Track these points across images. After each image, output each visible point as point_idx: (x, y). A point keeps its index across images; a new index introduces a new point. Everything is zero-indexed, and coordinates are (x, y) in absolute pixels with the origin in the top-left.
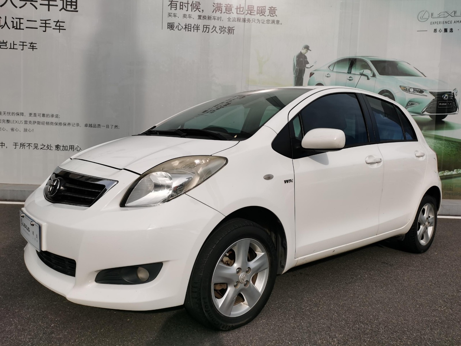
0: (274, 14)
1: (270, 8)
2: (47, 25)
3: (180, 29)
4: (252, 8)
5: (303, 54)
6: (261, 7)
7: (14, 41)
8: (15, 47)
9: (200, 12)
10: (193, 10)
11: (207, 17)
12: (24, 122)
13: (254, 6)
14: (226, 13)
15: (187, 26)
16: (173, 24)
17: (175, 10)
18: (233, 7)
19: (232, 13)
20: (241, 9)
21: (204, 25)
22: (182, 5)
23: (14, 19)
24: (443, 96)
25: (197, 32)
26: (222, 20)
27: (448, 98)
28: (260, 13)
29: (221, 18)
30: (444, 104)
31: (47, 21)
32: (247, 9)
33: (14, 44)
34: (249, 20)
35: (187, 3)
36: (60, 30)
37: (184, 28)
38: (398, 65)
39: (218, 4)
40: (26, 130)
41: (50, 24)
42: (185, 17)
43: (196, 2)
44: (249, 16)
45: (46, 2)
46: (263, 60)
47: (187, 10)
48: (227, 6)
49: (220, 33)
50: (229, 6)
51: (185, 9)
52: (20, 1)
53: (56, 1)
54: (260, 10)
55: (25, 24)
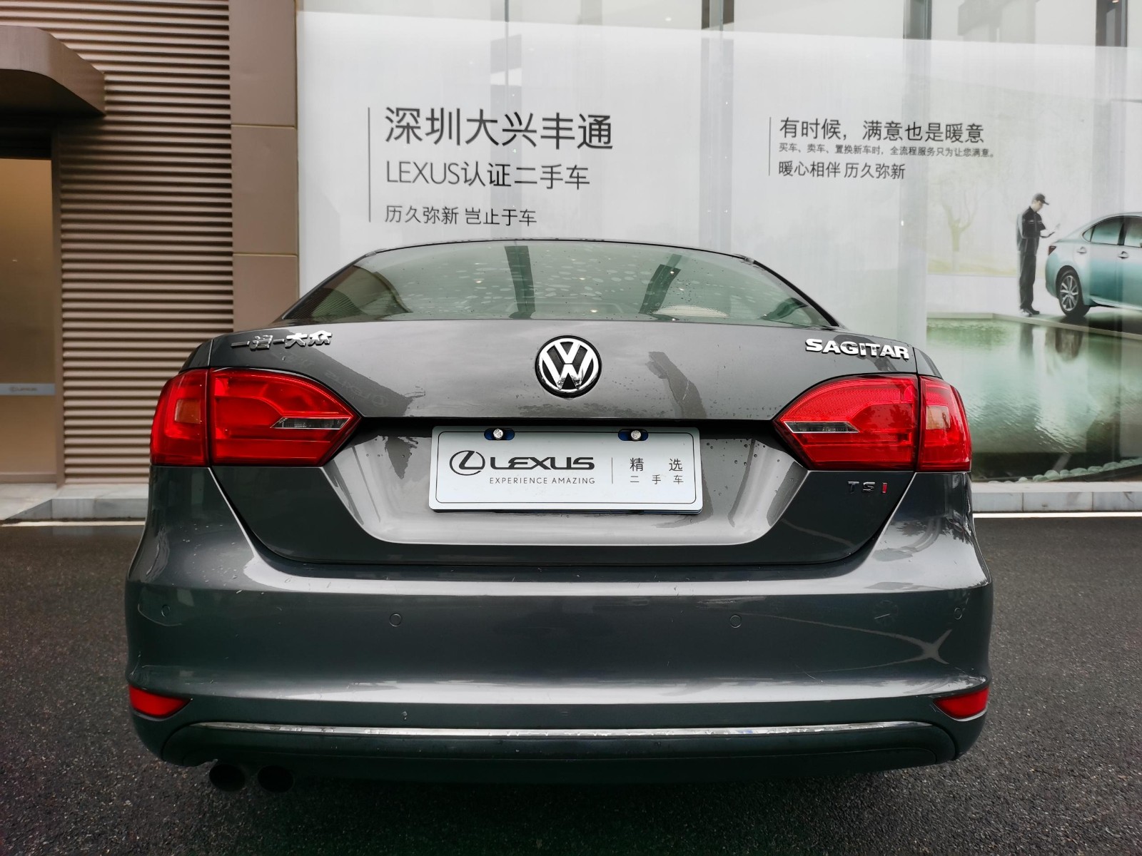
0: (977, 139)
1: (969, 128)
2: (555, 176)
3: (802, 172)
4: (937, 129)
5: (1035, 211)
6: (953, 125)
7: (492, 210)
8: (496, 219)
9: (839, 138)
10: (827, 137)
11: (853, 147)
13: (939, 124)
14: (888, 139)
15: (816, 167)
16: (790, 163)
17: (793, 137)
18: (901, 127)
19: (899, 140)
20: (917, 131)
21: (847, 164)
22: (807, 128)
23: (492, 166)
25: (835, 176)
26: (880, 153)
28: (952, 135)
29: (879, 148)
31: (555, 170)
32: (928, 130)
33: (494, 213)
34: (931, 150)
35: (815, 122)
36: (580, 185)
37: (810, 171)
39: (873, 123)
41: (560, 173)
42: (812, 150)
43: (831, 121)
44: (931, 143)
45: (553, 133)
46: (961, 225)
47: (815, 136)
48: (891, 126)
49: (878, 177)
50: (893, 125)
51: (811, 134)
52: (504, 130)
53: (570, 129)
54: (952, 131)
55: (514, 175)
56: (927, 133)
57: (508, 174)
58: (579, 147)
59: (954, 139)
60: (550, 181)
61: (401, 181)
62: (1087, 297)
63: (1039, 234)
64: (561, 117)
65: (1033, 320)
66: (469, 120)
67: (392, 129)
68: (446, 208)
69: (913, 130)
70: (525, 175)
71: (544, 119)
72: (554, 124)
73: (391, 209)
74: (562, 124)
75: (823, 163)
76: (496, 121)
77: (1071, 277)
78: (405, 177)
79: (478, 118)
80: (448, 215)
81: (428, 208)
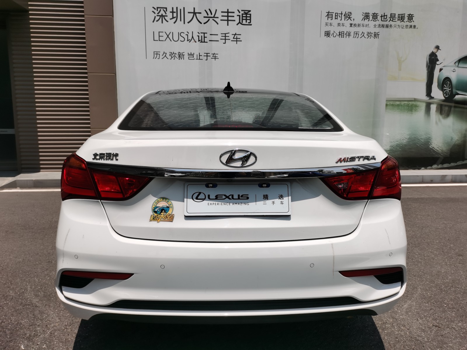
0: (411, 20)
1: (408, 16)
2: (227, 38)
3: (334, 36)
4: (394, 16)
5: (434, 53)
6: (401, 14)
7: (199, 53)
8: (201, 57)
9: (351, 20)
10: (346, 20)
11: (357, 24)
13: (395, 14)
14: (372, 21)
15: (341, 34)
16: (329, 32)
17: (331, 20)
18: (378, 15)
19: (377, 21)
20: (385, 17)
21: (354, 32)
22: (337, 16)
23: (199, 33)
25: (349, 37)
26: (369, 27)
28: (400, 19)
29: (368, 25)
31: (227, 35)
32: (390, 17)
33: (200, 55)
34: (391, 26)
35: (341, 13)
36: (237, 42)
37: (338, 35)
39: (366, 13)
41: (229, 37)
42: (339, 25)
43: (348, 12)
44: (391, 23)
45: (226, 18)
46: (402, 59)
47: (341, 19)
48: (374, 15)
49: (368, 38)
51: (339, 18)
52: (204, 17)
53: (233, 16)
54: (400, 17)
55: (209, 37)
56: (390, 18)
57: (206, 37)
58: (237, 25)
59: (401, 21)
60: (224, 40)
61: (159, 40)
62: (454, 91)
63: (436, 63)
64: (229, 11)
65: (432, 101)
66: (189, 13)
67: (155, 17)
68: (179, 53)
69: (384, 16)
70: (214, 38)
71: (222, 12)
72: (226, 14)
73: (155, 53)
74: (230, 14)
76: (200, 13)
77: (449, 82)
78: (161, 38)
79: (193, 11)
80: (180, 56)
81: (171, 53)
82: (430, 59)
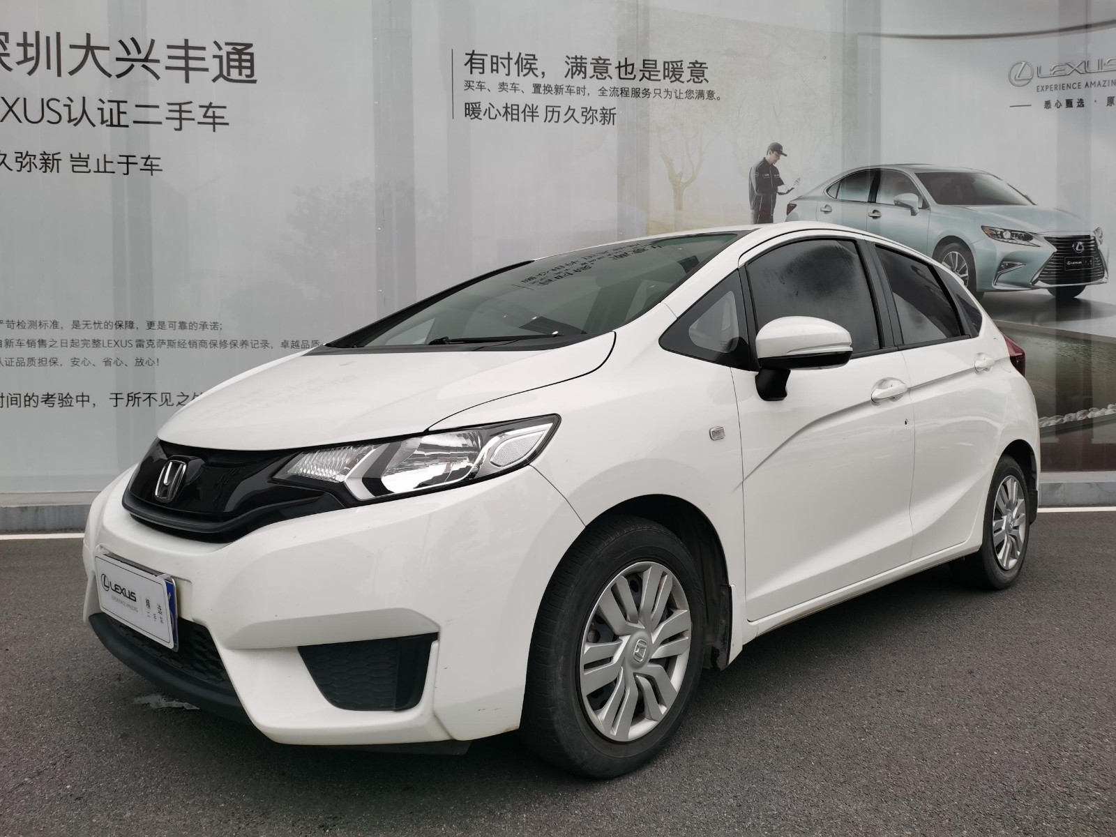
0: (701, 78)
1: (691, 65)
2: (184, 115)
3: (492, 116)
4: (654, 66)
5: (770, 163)
6: (672, 62)
8: (108, 165)
9: (537, 76)
10: (521, 74)
11: (553, 87)
12: (134, 344)
13: (656, 61)
14: (595, 77)
15: (509, 110)
16: (477, 105)
17: (480, 73)
18: (611, 64)
19: (608, 78)
20: (629, 69)
21: (547, 107)
22: (497, 64)
23: (103, 102)
24: (1073, 246)
25: (533, 121)
26: (586, 94)
27: (1083, 249)
28: (670, 75)
29: (584, 88)
30: (1077, 263)
31: (184, 108)
32: (642, 69)
33: (107, 160)
34: (646, 92)
35: (507, 56)
36: (216, 126)
37: (502, 114)
38: (974, 181)
39: (576, 58)
40: (140, 362)
41: (190, 112)
42: (504, 89)
43: (526, 55)
44: (647, 84)
45: (181, 63)
46: (683, 180)
47: (507, 73)
48: (598, 63)
49: (585, 123)
50: (601, 62)
51: (503, 71)
52: (118, 59)
53: (203, 59)
54: (670, 69)
55: (132, 114)
56: (641, 71)
57: (125, 113)
58: (214, 80)
59: (673, 79)
60: (178, 121)
63: (777, 189)
64: (190, 44)
66: (72, 47)
68: (45, 154)
69: (625, 68)
70: (152, 115)
71: (169, 47)
72: (181, 53)
74: (192, 53)
75: (518, 105)
76: (107, 48)
79: (85, 45)
80: (48, 162)
81: (21, 153)
82: (757, 179)
